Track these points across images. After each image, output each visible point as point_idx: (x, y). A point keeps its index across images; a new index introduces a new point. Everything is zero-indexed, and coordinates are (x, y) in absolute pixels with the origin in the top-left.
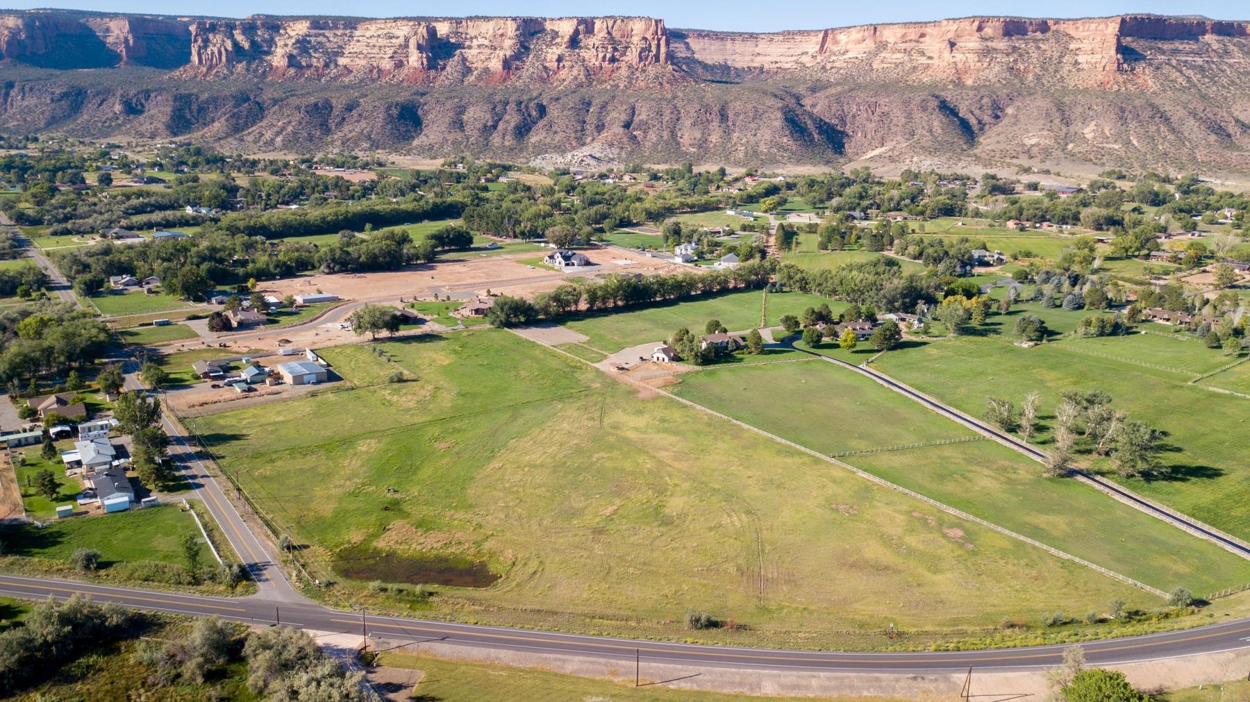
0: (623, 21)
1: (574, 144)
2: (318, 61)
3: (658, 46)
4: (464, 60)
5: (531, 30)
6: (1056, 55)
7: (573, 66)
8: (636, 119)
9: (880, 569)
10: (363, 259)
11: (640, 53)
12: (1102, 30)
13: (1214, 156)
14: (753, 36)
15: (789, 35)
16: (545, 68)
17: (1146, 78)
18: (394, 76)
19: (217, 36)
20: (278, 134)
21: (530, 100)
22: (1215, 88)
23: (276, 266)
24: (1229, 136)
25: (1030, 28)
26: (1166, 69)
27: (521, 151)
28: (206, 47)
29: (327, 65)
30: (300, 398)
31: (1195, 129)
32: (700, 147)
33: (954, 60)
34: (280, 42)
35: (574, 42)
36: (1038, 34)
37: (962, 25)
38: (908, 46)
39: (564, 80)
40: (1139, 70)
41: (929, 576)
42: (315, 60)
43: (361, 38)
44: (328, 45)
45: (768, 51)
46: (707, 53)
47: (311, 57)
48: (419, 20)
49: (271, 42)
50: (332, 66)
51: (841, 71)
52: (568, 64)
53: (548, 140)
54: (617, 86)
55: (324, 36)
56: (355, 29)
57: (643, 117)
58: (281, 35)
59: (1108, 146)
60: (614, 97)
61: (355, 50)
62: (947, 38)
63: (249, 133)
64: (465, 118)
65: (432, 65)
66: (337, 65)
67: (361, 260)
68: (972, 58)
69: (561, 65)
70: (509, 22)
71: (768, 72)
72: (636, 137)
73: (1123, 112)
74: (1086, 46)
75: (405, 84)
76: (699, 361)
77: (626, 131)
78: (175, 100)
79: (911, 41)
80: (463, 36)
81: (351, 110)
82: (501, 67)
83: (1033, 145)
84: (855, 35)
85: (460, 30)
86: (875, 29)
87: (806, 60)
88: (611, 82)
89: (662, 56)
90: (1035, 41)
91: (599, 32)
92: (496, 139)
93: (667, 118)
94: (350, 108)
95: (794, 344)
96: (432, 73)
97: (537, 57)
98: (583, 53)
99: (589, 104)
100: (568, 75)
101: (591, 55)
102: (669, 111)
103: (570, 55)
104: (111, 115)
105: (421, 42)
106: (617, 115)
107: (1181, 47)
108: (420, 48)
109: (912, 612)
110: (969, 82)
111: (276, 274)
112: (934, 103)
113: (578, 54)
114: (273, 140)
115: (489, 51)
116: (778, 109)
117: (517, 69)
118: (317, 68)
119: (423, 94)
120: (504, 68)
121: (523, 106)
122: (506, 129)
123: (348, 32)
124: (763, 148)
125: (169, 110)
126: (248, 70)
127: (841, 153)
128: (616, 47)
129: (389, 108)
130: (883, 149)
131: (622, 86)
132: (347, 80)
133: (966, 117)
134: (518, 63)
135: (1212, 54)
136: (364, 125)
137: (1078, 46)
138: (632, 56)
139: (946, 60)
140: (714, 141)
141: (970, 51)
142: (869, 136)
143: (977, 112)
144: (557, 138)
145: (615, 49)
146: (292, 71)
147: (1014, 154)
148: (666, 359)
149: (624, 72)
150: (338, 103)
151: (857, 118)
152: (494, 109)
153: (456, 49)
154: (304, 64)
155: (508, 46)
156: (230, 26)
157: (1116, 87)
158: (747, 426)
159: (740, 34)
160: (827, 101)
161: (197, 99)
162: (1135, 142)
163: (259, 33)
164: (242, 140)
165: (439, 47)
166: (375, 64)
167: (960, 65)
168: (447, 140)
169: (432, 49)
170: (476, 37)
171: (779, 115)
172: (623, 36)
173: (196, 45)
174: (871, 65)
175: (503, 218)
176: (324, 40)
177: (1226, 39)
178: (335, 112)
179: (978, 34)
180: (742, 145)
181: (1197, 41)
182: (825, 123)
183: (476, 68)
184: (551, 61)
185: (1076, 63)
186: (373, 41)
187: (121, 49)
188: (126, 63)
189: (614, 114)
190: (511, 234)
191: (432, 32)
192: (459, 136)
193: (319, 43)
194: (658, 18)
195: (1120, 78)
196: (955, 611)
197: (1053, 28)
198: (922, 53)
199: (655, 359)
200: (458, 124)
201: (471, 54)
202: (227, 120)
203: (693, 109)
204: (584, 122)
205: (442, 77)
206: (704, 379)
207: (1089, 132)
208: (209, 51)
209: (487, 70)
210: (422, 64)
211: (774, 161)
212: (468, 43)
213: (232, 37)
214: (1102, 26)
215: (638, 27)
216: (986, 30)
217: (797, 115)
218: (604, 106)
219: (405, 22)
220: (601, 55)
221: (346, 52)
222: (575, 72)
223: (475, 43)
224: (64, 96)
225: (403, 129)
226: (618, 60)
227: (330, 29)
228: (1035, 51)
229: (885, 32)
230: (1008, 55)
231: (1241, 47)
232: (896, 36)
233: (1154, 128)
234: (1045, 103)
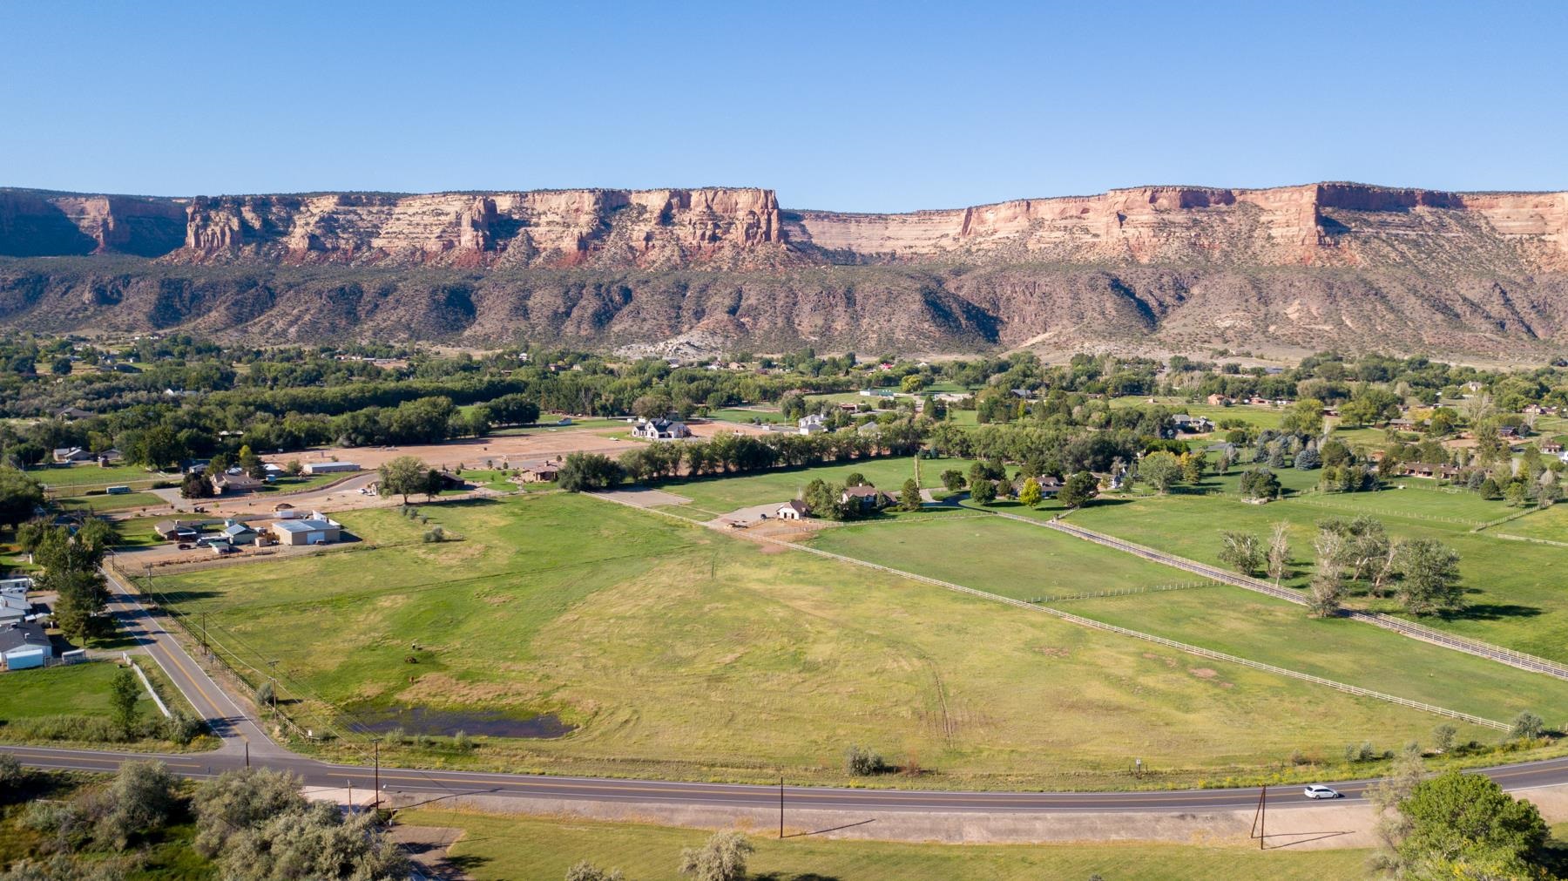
0: (725, 192)
1: (668, 333)
2: (347, 242)
3: (769, 221)
4: (530, 239)
5: (612, 204)
6: (1245, 229)
7: (665, 246)
8: (744, 304)
9: (1109, 709)
10: (395, 428)
11: (747, 230)
12: (1296, 200)
13: (1443, 338)
14: (882, 218)
15: (924, 215)
16: (631, 248)
17: (1353, 253)
18: (441, 259)
19: (221, 214)
20: (291, 324)
21: (612, 283)
22: (1434, 265)
23: (279, 437)
24: (1457, 316)
25: (1212, 199)
26: (1375, 243)
27: (601, 340)
28: (205, 226)
29: (357, 248)
30: (301, 556)
31: (1418, 307)
32: (822, 335)
33: (1125, 235)
34: (299, 220)
35: (666, 218)
36: (1222, 205)
37: (1132, 196)
38: (1069, 223)
39: (654, 262)
40: (1344, 243)
41: (1180, 715)
42: (343, 242)
43: (401, 216)
44: (360, 223)
45: (900, 234)
46: (828, 237)
47: (338, 237)
48: (474, 194)
49: (289, 221)
50: (365, 248)
51: (990, 254)
52: (658, 243)
53: (635, 328)
54: (720, 268)
55: (355, 213)
56: (395, 205)
57: (753, 301)
58: (301, 213)
59: (1317, 327)
60: (715, 280)
61: (394, 229)
62: (1115, 210)
63: (255, 324)
64: (530, 303)
65: (489, 245)
66: (370, 247)
67: (392, 429)
68: (1146, 233)
69: (650, 244)
70: (586, 195)
71: (901, 259)
72: (743, 324)
73: (1331, 288)
74: (1279, 217)
75: (455, 267)
76: (840, 516)
77: (732, 317)
78: (163, 284)
79: (1071, 217)
80: (529, 212)
81: (386, 295)
82: (575, 247)
83: (1227, 328)
84: (1004, 212)
85: (525, 205)
86: (1028, 205)
87: (945, 242)
88: (712, 264)
89: (774, 234)
90: (1219, 213)
91: (696, 206)
92: (569, 328)
93: (781, 303)
94: (385, 293)
95: (961, 503)
96: (490, 254)
97: (621, 235)
98: (678, 231)
99: (686, 287)
100: (659, 255)
101: (687, 231)
102: (783, 294)
103: (661, 233)
104: (78, 305)
105: (476, 218)
106: (720, 301)
107: (1389, 219)
108: (475, 224)
109: (1163, 752)
110: (1145, 260)
111: (279, 446)
112: (1104, 282)
113: (671, 231)
114: (285, 331)
115: (561, 229)
116: (917, 290)
117: (595, 249)
118: (345, 251)
119: (477, 278)
120: (579, 249)
121: (603, 289)
122: (582, 316)
123: (385, 208)
124: (899, 335)
125: (153, 298)
126: (257, 253)
127: (995, 342)
128: (717, 223)
129: (435, 292)
130: (1047, 335)
131: (725, 268)
132: (382, 264)
133: (1145, 298)
134: (596, 242)
135: (1426, 228)
136: (403, 313)
137: (1270, 219)
138: (737, 234)
139: (1115, 235)
140: (839, 328)
141: (1143, 225)
142: (1028, 321)
143: (1157, 292)
144: (646, 326)
145: (716, 226)
146: (314, 255)
147: (1206, 338)
148: (797, 516)
149: (727, 252)
150: (370, 287)
151: (1013, 302)
152: (567, 293)
153: (520, 227)
154: (329, 246)
155: (585, 222)
156: (237, 203)
157: (1319, 263)
158: (910, 575)
159: (867, 216)
160: (974, 283)
161: (190, 285)
162: (1348, 322)
163: (274, 210)
164: (246, 332)
165: (499, 224)
166: (418, 245)
167: (1132, 241)
168: (507, 330)
169: (490, 226)
170: (545, 213)
171: (918, 297)
172: (725, 211)
173: (193, 224)
174: (1025, 246)
175: (578, 391)
176: (356, 218)
177: (1441, 211)
178: (367, 298)
179: (1151, 206)
180: (874, 332)
181: (1408, 213)
182: (974, 307)
183: (545, 249)
184: (638, 240)
185: (1270, 237)
186: (417, 219)
187: (99, 235)
188: (103, 250)
189: (716, 299)
190: (589, 409)
191: (491, 207)
192: (523, 325)
193: (349, 221)
194: (768, 189)
195: (1324, 253)
196: (1223, 749)
197: (1240, 199)
198: (1087, 231)
199: (782, 516)
200: (522, 311)
201: (536, 233)
202: (227, 309)
203: (812, 292)
204: (680, 308)
205: (502, 260)
206: (849, 535)
207: (1292, 311)
208: (209, 231)
209: (558, 251)
210: (478, 244)
211: (912, 349)
212: (534, 220)
213: (239, 214)
214: (1296, 196)
215: (744, 200)
216: (1160, 201)
217: (940, 298)
218: (704, 290)
219: (457, 197)
220: (699, 233)
221: (382, 232)
222: (668, 252)
223: (544, 219)
224: (19, 283)
225: (451, 317)
226: (720, 239)
227: (364, 205)
228: (1220, 226)
229: (1040, 208)
230: (1188, 229)
231: (1459, 220)
232: (1053, 212)
233: (1370, 307)
234: (1237, 281)
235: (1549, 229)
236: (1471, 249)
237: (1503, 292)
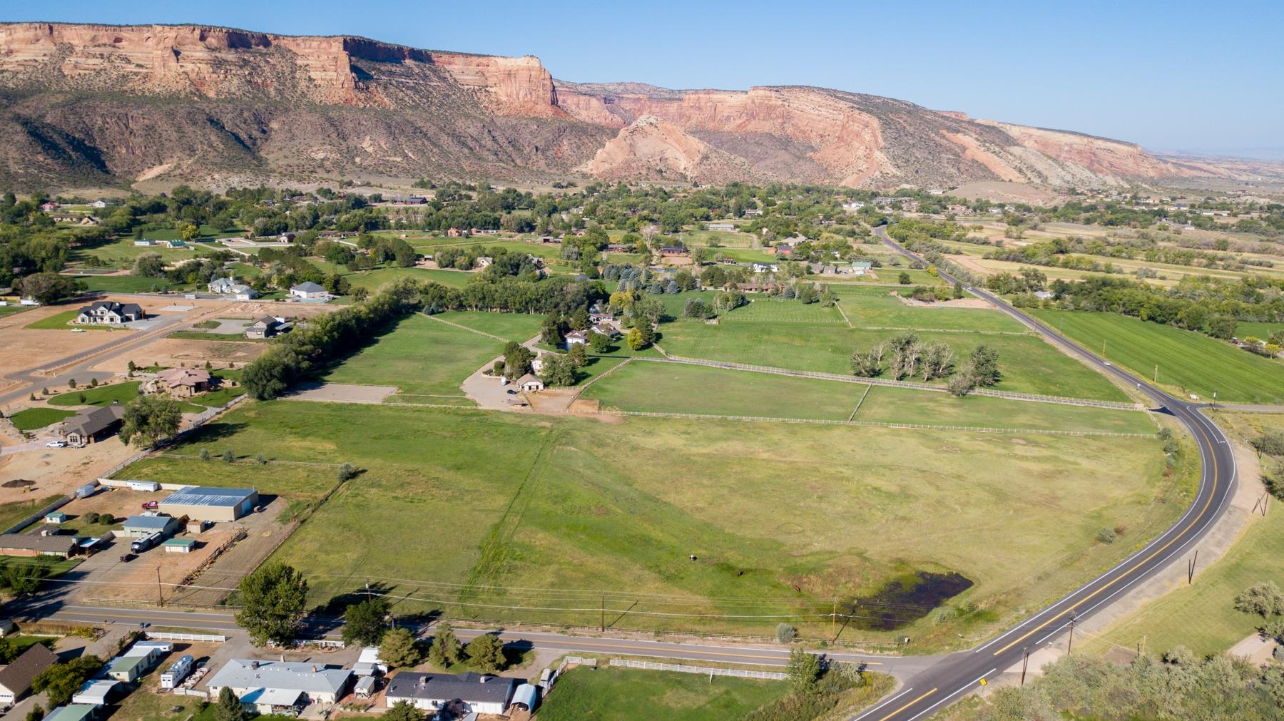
6: (287, 71)
12: (325, 49)
13: (476, 167)
17: (381, 96)
25: (253, 41)
26: (392, 89)
33: (183, 70)
36: (261, 47)
37: (181, 32)
38: (104, 51)
40: (372, 88)
51: (20, 76)
59: (392, 159)
62: (169, 45)
68: (206, 70)
73: (390, 127)
74: (314, 62)
79: (105, 45)
83: (323, 160)
84: (22, 33)
86: (51, 28)
90: (261, 54)
107: (393, 69)
110: (212, 94)
112: (201, 118)
116: (13, 120)
130: (165, 167)
133: (235, 131)
135: (417, 77)
137: (306, 63)
139: (174, 69)
141: (201, 61)
143: (243, 125)
157: (361, 106)
162: (410, 155)
167: (193, 76)
171: (17, 128)
174: (60, 70)
177: (422, 64)
179: (202, 43)
181: (402, 65)
182: (73, 138)
185: (310, 79)
195: (362, 96)
197: (274, 43)
198: (129, 62)
207: (366, 144)
214: (324, 45)
216: (209, 39)
217: (37, 127)
228: (266, 65)
229: (64, 33)
230: (241, 67)
231: (434, 71)
232: (82, 38)
233: (420, 143)
234: (315, 118)
235: (489, 83)
236: (448, 96)
237: (489, 131)
